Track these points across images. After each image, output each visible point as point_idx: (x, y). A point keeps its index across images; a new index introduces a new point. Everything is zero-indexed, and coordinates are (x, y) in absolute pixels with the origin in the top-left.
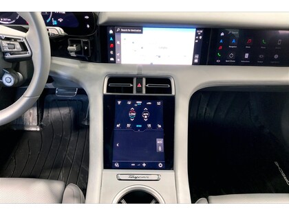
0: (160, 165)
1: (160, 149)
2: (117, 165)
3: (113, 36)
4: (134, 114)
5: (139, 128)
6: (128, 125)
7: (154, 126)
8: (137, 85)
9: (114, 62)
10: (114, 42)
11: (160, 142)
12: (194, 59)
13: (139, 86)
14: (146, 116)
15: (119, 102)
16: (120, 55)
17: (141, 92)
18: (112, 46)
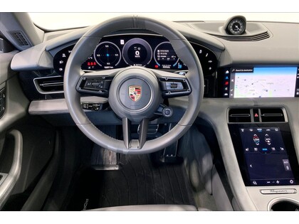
0: (292, 182)
1: (288, 168)
2: (255, 183)
3: (229, 75)
4: (258, 140)
5: (266, 151)
6: (256, 149)
7: (278, 149)
8: (254, 115)
9: (228, 97)
10: (229, 80)
11: (286, 162)
12: (296, 91)
13: (256, 115)
14: (268, 140)
15: (243, 130)
16: (233, 91)
17: (259, 121)
18: (227, 83)
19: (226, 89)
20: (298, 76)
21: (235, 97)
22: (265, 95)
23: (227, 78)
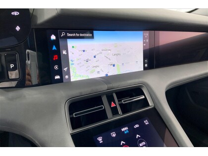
3: (56, 42)
8: (110, 105)
9: (61, 81)
10: (58, 52)
13: (113, 105)
15: (100, 139)
16: (69, 69)
17: (118, 114)
18: (55, 57)
19: (56, 67)
20: (144, 43)
21: (73, 79)
23: (54, 48)
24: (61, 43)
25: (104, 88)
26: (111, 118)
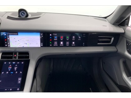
0: (18, 89)
1: (19, 82)
4: (11, 68)
6: (7, 72)
7: (19, 73)
9: (7, 46)
10: (7, 38)
11: (20, 79)
12: (41, 44)
13: (15, 56)
14: (16, 68)
15: (5, 63)
16: (10, 43)
17: (16, 58)
18: (6, 40)
19: (6, 43)
20: (40, 37)
21: (11, 46)
22: (25, 46)
23: (5, 37)
24: (7, 36)
25: (13, 50)
26: (14, 59)
